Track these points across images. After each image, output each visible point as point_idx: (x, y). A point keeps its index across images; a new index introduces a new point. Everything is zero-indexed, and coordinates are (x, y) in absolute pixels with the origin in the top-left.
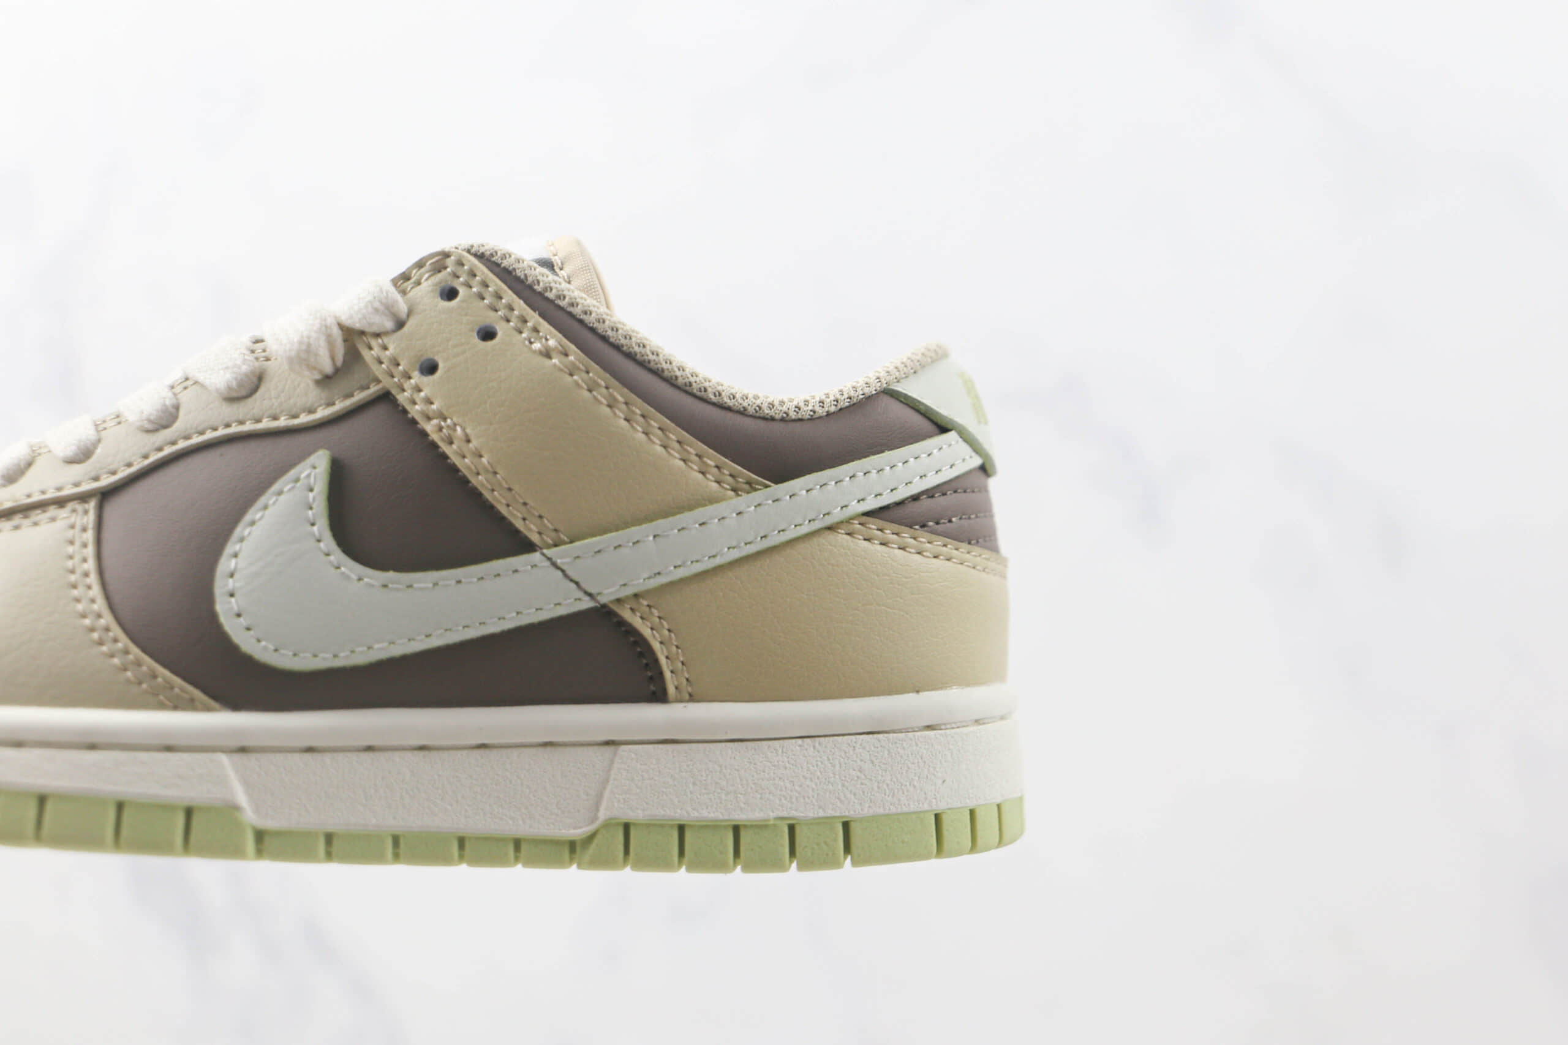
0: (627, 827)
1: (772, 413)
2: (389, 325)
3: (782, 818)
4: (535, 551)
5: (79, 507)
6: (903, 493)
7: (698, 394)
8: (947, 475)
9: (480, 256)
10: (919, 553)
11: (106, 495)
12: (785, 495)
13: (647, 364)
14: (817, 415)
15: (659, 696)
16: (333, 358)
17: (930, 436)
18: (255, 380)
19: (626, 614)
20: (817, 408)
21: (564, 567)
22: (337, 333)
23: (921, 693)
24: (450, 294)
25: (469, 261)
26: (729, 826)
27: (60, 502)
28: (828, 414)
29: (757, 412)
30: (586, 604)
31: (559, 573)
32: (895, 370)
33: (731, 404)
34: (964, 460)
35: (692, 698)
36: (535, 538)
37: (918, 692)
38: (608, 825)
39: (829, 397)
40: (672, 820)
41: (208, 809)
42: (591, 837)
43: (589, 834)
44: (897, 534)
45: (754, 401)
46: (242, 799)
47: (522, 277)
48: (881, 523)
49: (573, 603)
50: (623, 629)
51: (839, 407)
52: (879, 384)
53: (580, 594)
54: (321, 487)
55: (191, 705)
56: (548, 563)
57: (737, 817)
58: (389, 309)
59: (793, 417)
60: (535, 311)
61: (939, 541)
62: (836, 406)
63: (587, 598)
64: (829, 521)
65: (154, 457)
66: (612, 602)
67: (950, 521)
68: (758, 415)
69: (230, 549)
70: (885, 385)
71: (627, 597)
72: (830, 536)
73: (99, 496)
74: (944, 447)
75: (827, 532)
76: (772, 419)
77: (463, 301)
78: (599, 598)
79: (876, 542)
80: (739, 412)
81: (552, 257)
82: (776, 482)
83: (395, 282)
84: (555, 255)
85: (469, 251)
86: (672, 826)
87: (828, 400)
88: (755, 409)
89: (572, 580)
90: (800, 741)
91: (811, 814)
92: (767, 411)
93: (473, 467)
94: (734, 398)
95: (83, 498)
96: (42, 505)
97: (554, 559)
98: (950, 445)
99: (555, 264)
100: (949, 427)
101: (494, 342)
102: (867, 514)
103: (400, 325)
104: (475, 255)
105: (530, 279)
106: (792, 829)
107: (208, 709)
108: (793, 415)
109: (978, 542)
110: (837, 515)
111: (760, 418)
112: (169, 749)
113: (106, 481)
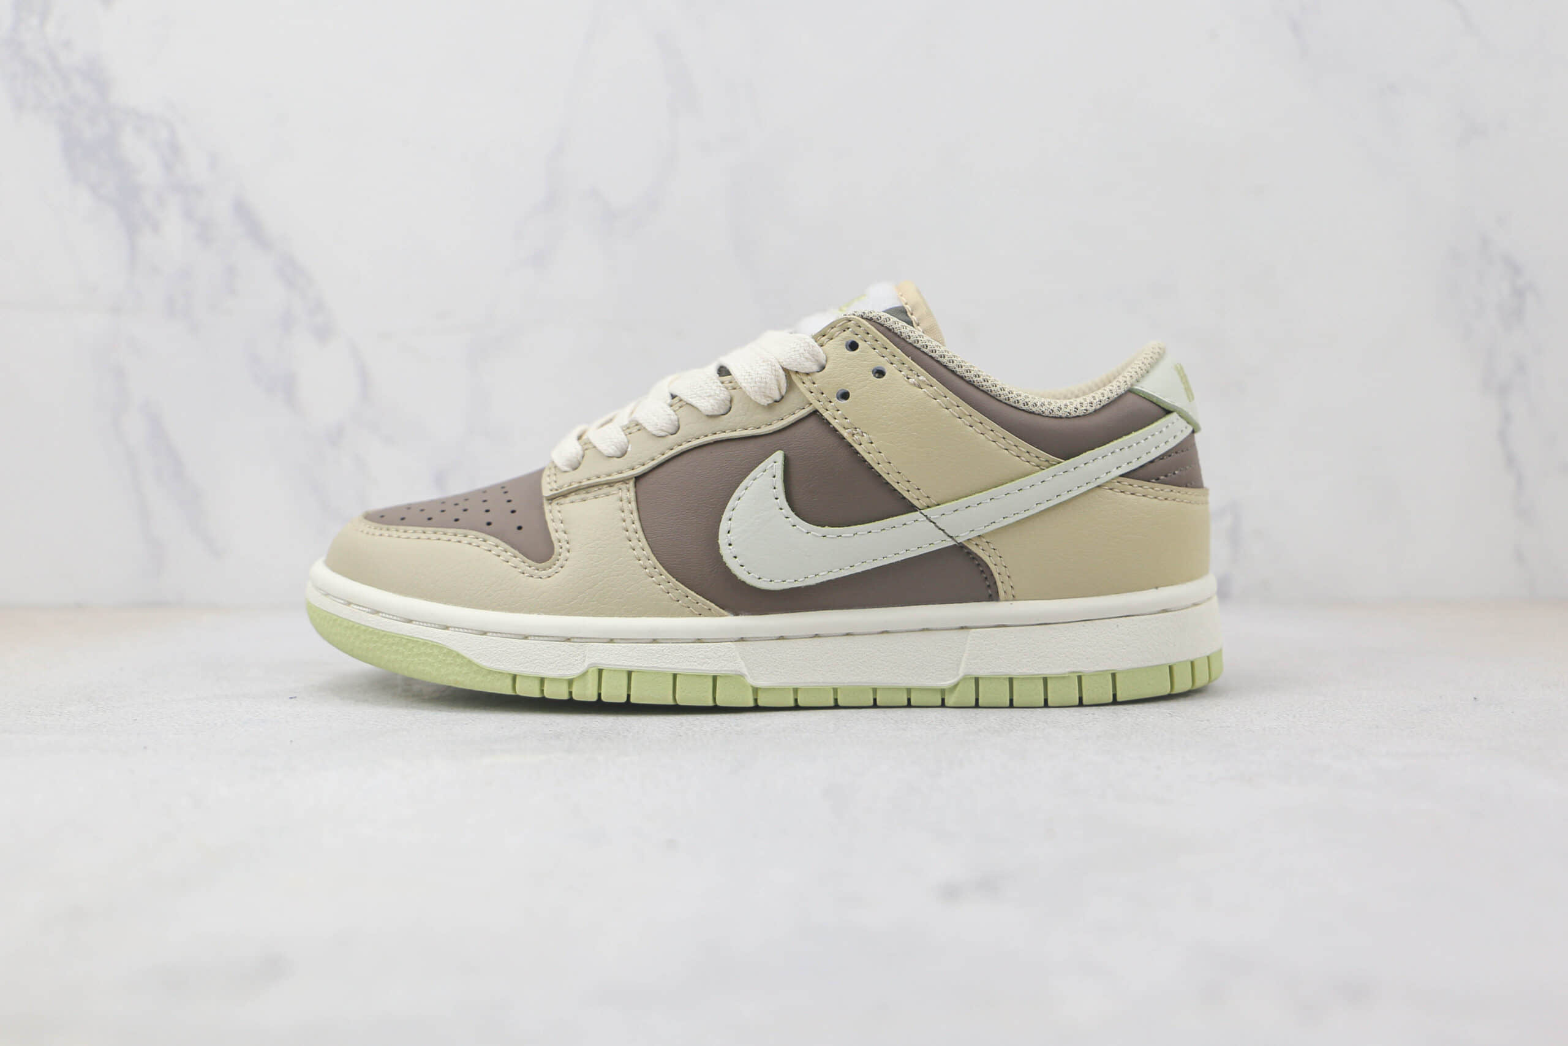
0: (977, 680)
1: (1060, 414)
2: (815, 368)
3: (1074, 672)
4: (917, 511)
5: (623, 486)
6: (1145, 459)
7: (1014, 405)
8: (1172, 443)
9: (870, 320)
10: (1156, 498)
11: (638, 479)
12: (1071, 468)
13: (981, 388)
14: (1088, 412)
15: (992, 596)
16: (779, 390)
17: (1160, 418)
18: (728, 403)
19: (974, 549)
20: (1089, 408)
21: (934, 521)
22: (782, 373)
23: (1159, 589)
24: (853, 346)
25: (864, 324)
26: (1041, 677)
27: (610, 484)
28: (1095, 411)
29: (1050, 413)
30: (950, 543)
31: (933, 525)
32: (1135, 374)
33: (1034, 410)
34: (1182, 431)
35: (1014, 598)
36: (916, 503)
37: (1157, 588)
38: (965, 678)
39: (1095, 399)
40: (1005, 675)
41: (726, 677)
42: (956, 685)
43: (953, 685)
44: (1141, 487)
45: (1049, 406)
46: (745, 671)
47: (899, 334)
48: (1132, 481)
49: (941, 542)
50: (971, 556)
51: (1102, 405)
52: (1126, 386)
53: (946, 537)
54: (780, 473)
55: (709, 613)
56: (925, 518)
57: (1045, 672)
58: (814, 357)
59: (1074, 415)
60: (908, 357)
61: (1168, 488)
62: (1100, 404)
63: (950, 539)
64: (1099, 482)
65: (669, 454)
66: (965, 541)
67: (1174, 474)
68: (1051, 415)
69: (727, 514)
70: (1129, 386)
71: (974, 538)
72: (1099, 491)
73: (634, 479)
74: (1170, 425)
75: (1098, 488)
76: (1061, 417)
77: (860, 351)
78: (957, 539)
79: (1128, 493)
80: (1039, 414)
81: (905, 306)
82: (1065, 460)
83: (815, 338)
84: (906, 304)
85: (862, 317)
86: (1005, 679)
87: (1095, 401)
88: (1050, 412)
89: (940, 529)
90: (1083, 623)
91: (1092, 669)
92: (1057, 413)
93: (875, 459)
94: (1036, 405)
95: (625, 481)
96: (598, 485)
97: (928, 516)
98: (1173, 423)
99: (907, 310)
100: (1172, 410)
101: (884, 378)
102: (1122, 476)
103: (823, 368)
104: (866, 319)
105: (904, 335)
106: (1080, 678)
107: (721, 615)
108: (1073, 414)
109: (1191, 484)
110: (1104, 478)
111: (1052, 417)
112: (699, 641)
113: (640, 470)
